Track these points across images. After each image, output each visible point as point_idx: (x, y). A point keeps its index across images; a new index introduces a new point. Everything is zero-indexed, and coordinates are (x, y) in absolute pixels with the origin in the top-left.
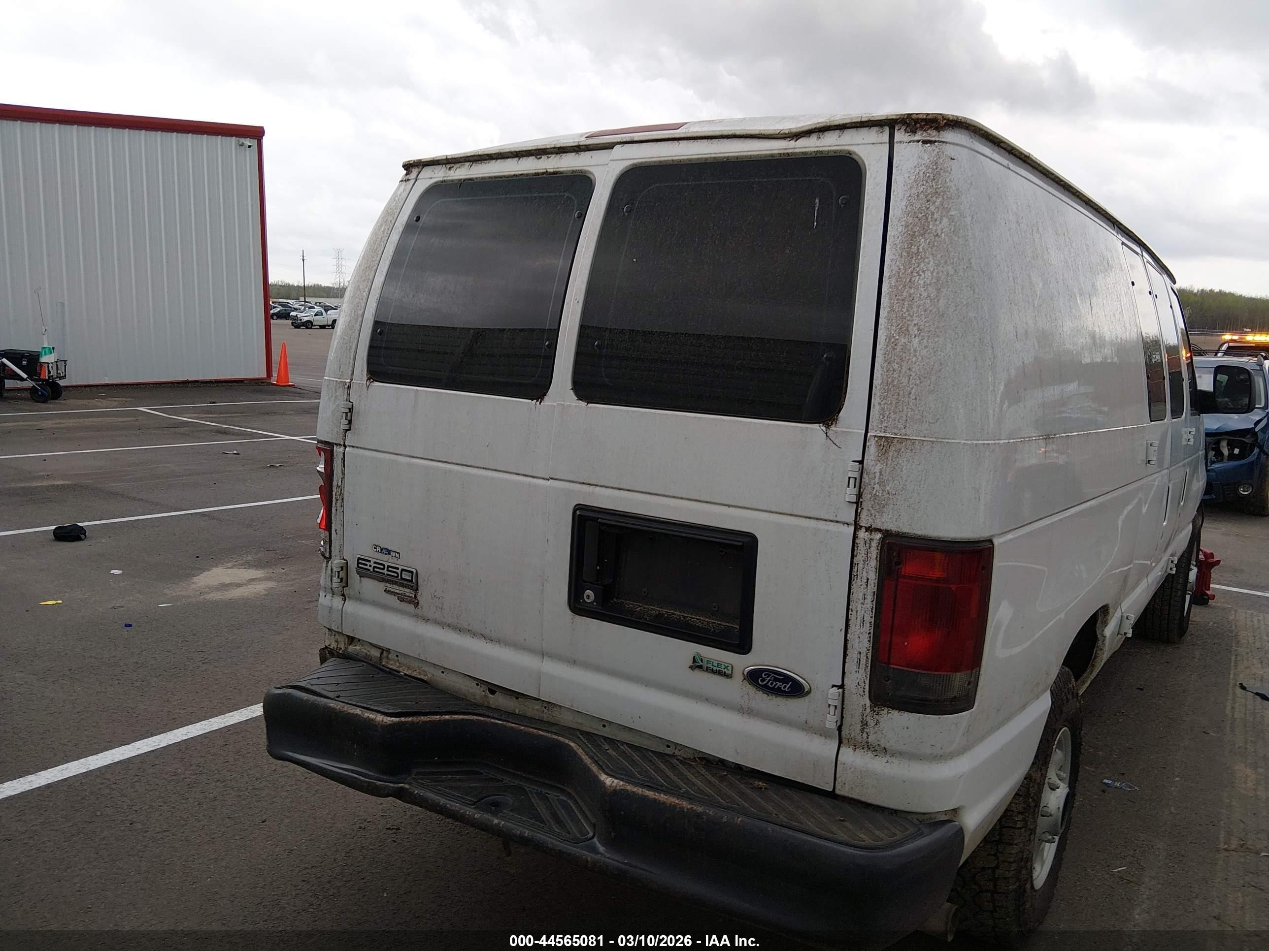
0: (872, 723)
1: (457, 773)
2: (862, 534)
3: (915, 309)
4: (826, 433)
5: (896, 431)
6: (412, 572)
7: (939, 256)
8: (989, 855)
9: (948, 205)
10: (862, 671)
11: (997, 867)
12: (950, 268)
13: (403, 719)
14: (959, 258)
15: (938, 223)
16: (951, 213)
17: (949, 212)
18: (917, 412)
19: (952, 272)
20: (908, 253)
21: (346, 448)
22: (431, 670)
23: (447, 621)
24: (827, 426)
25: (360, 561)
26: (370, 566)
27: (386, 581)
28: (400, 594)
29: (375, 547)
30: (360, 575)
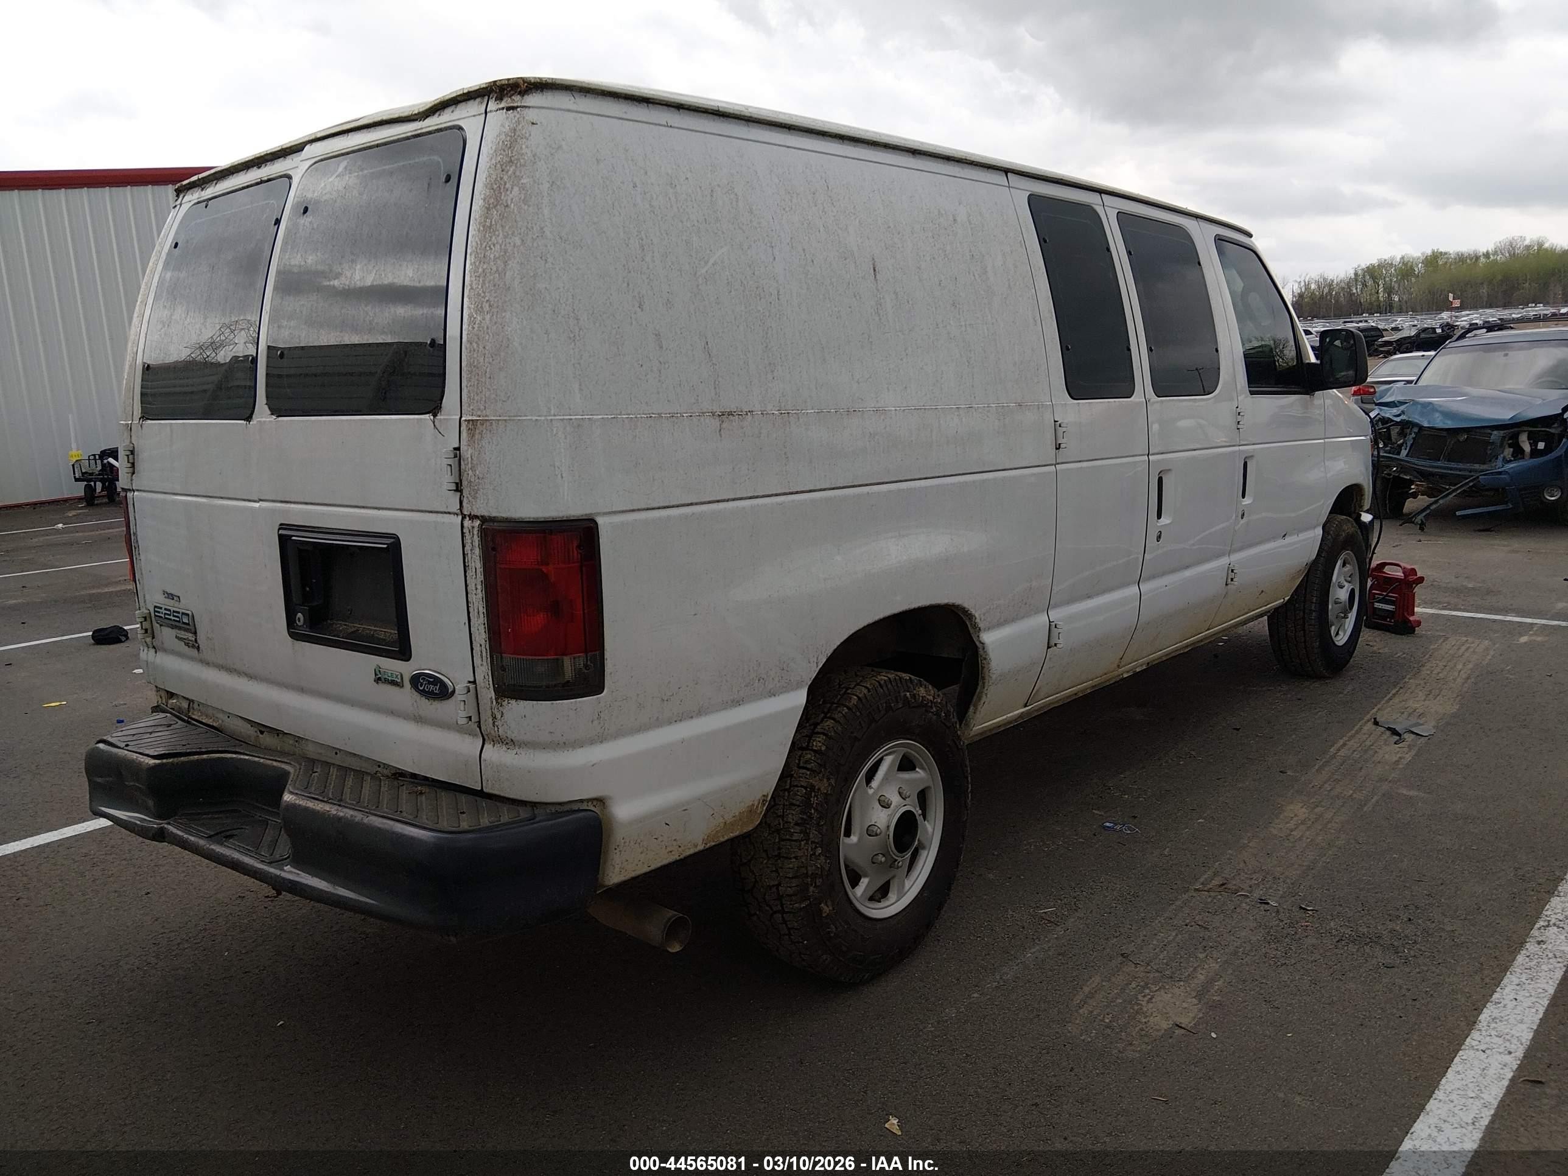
0: (498, 716)
1: (217, 812)
2: (467, 523)
3: (487, 285)
4: (434, 423)
5: (479, 413)
6: (188, 615)
7: (507, 228)
8: (772, 872)
9: (521, 173)
10: (485, 663)
11: (779, 884)
12: (517, 238)
13: (164, 761)
14: (527, 228)
15: (508, 193)
16: (522, 181)
17: (520, 180)
18: (492, 391)
19: (518, 242)
20: (484, 227)
21: (134, 492)
22: (221, 716)
23: (220, 662)
24: (434, 415)
25: (156, 609)
26: (162, 613)
27: (175, 627)
28: (186, 640)
29: (164, 594)
30: (161, 625)
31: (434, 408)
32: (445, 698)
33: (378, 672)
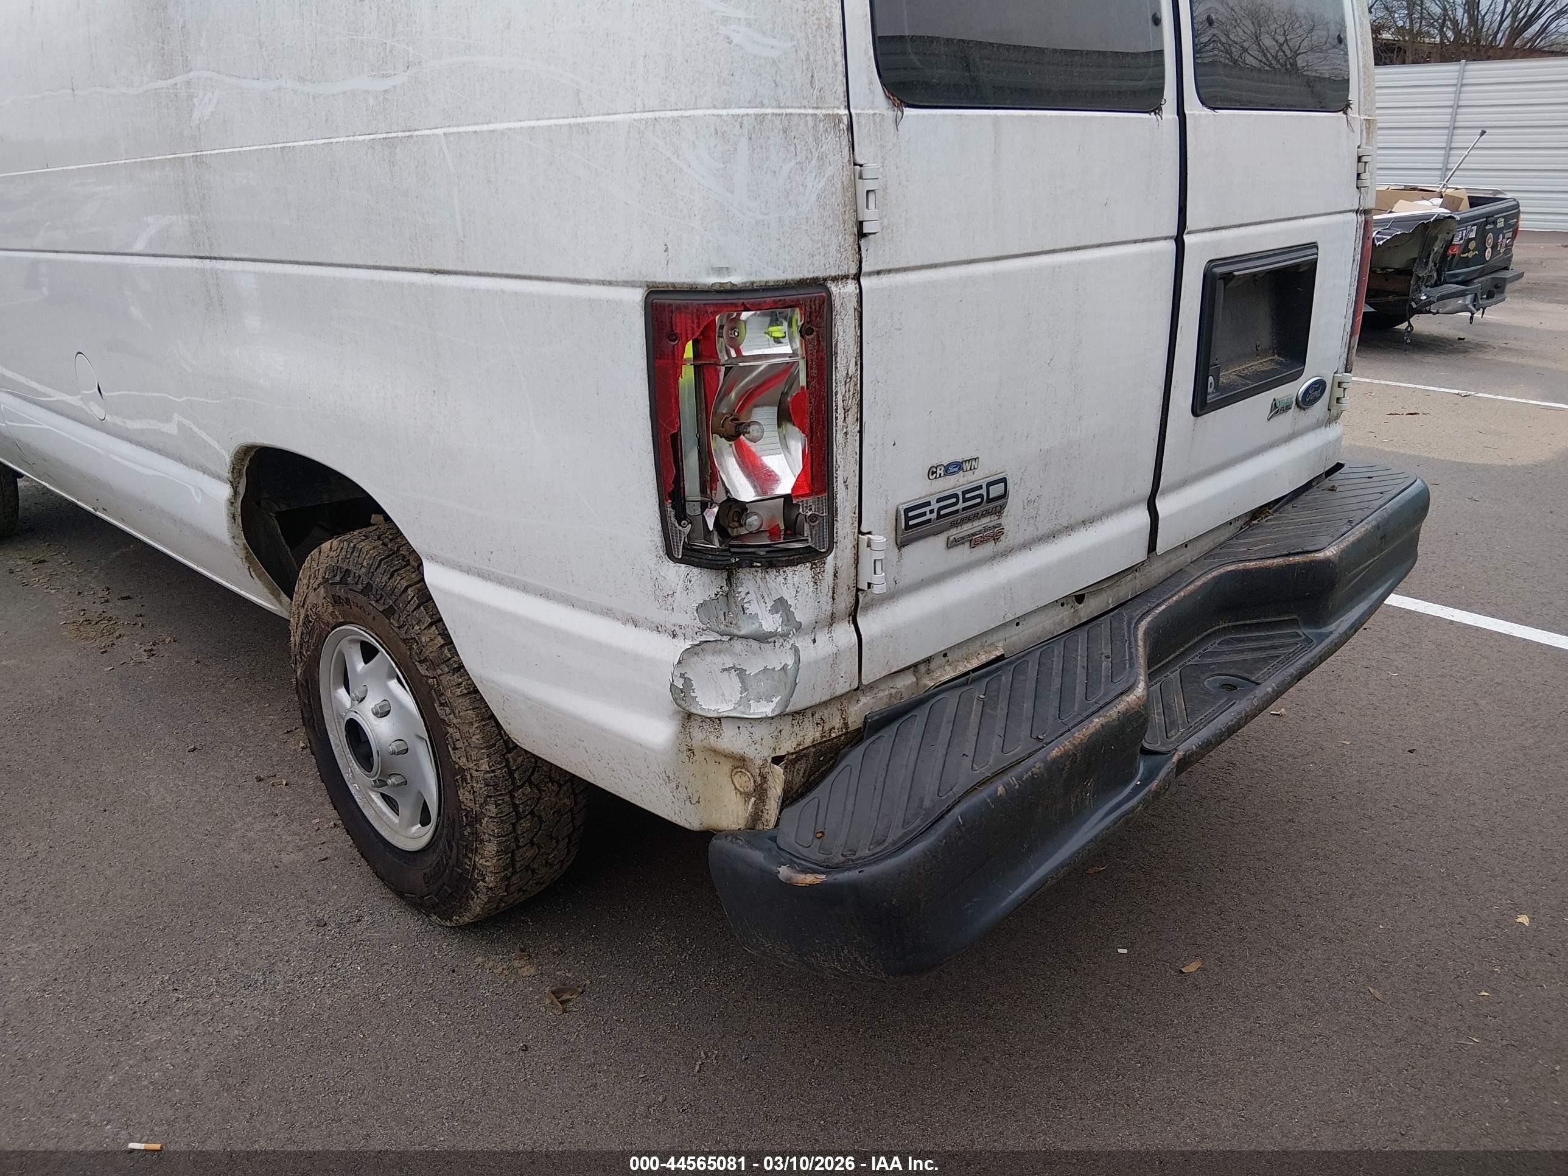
21: (864, 281)
22: (1001, 635)
23: (1040, 533)
24: (1345, 113)
25: (910, 514)
26: (932, 511)
27: (954, 525)
28: (973, 535)
29: (932, 472)
30: (901, 545)
31: (1345, 107)
32: (1320, 398)
33: (1274, 406)
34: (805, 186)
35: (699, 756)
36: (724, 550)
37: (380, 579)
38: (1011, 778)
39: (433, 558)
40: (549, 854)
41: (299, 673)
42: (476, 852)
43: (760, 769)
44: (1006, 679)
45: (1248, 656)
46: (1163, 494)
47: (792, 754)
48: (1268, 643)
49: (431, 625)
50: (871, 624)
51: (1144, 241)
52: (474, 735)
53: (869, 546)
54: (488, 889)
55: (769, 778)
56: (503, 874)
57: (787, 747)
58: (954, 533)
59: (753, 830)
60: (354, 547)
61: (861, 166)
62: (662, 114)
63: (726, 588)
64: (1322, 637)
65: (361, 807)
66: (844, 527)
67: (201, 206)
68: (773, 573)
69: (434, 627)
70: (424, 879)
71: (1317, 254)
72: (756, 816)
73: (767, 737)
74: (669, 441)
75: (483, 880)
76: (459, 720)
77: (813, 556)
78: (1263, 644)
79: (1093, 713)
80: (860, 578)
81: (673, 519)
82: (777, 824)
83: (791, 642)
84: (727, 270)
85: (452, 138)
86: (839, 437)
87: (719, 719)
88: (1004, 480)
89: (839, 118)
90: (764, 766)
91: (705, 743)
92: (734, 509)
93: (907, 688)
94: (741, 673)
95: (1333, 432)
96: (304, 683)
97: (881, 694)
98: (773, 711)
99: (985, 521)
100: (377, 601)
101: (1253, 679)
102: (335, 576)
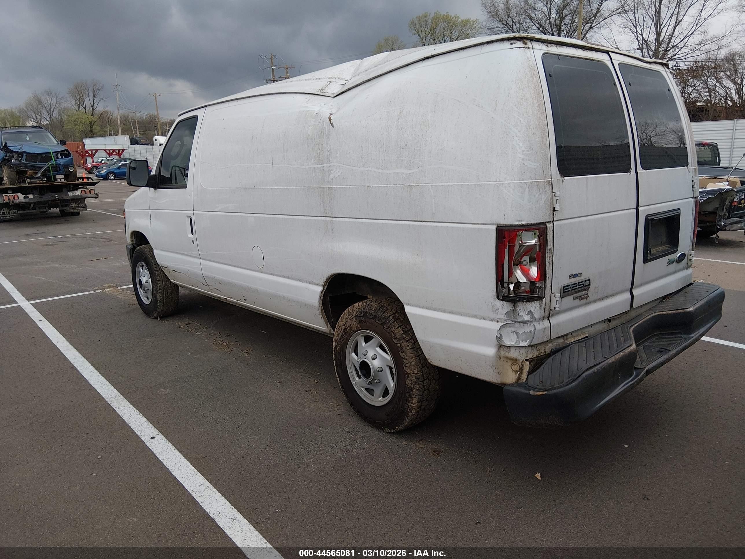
4: (688, 169)
21: (554, 222)
22: (587, 330)
23: (599, 297)
24: (687, 167)
25: (565, 288)
26: (570, 288)
27: (576, 292)
28: (581, 296)
29: (570, 276)
30: (562, 298)
31: (687, 164)
32: (683, 260)
33: (669, 261)
34: (541, 199)
35: (502, 359)
36: (515, 296)
37: (380, 314)
38: (598, 367)
39: (409, 304)
40: (430, 405)
41: (338, 348)
42: (410, 401)
43: (521, 363)
44: (591, 342)
45: (665, 343)
46: (635, 288)
47: (531, 359)
48: (673, 339)
49: (398, 327)
50: (554, 320)
51: (627, 209)
52: (413, 362)
53: (554, 297)
54: (412, 415)
55: (524, 366)
56: (417, 410)
57: (530, 356)
58: (576, 295)
59: (518, 383)
60: (369, 304)
61: (555, 193)
62: (505, 182)
63: (513, 308)
64: (690, 338)
65: (359, 393)
66: (548, 290)
67: (330, 202)
68: (528, 303)
69: (400, 328)
70: (386, 415)
71: (680, 212)
72: (519, 378)
73: (524, 353)
74: (501, 266)
75: (411, 412)
76: (408, 357)
77: (539, 299)
78: (670, 339)
79: (621, 351)
80: (551, 306)
81: (500, 288)
82: (527, 380)
83: (533, 323)
84: (522, 221)
85: (434, 186)
86: (547, 265)
87: (510, 347)
88: (589, 280)
89: (550, 181)
90: (523, 362)
91: (504, 355)
92: (518, 284)
93: (561, 343)
94: (517, 333)
95: (689, 271)
96: (340, 352)
97: (554, 344)
98: (527, 344)
99: (584, 292)
100: (378, 321)
101: (668, 349)
102: (361, 314)
